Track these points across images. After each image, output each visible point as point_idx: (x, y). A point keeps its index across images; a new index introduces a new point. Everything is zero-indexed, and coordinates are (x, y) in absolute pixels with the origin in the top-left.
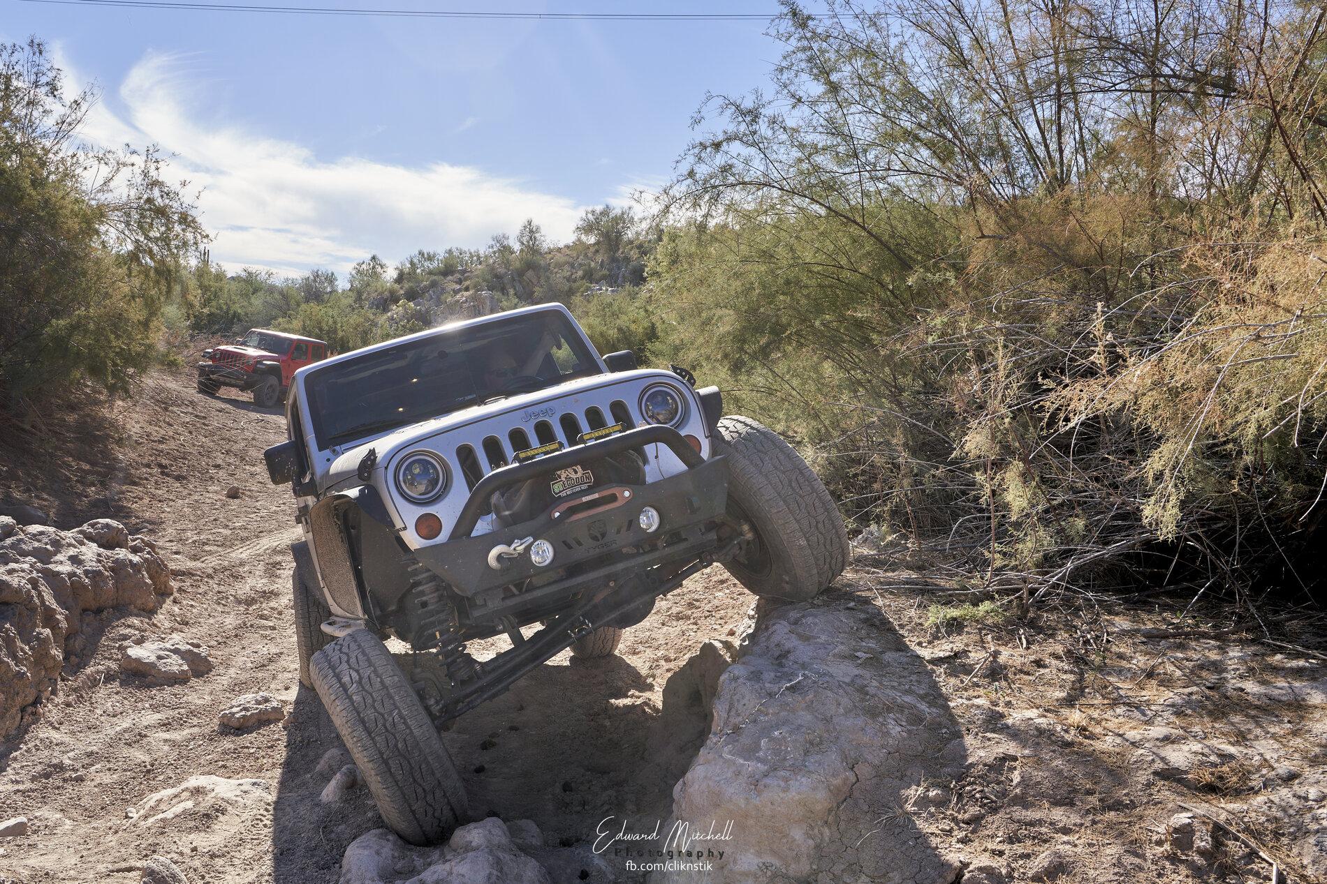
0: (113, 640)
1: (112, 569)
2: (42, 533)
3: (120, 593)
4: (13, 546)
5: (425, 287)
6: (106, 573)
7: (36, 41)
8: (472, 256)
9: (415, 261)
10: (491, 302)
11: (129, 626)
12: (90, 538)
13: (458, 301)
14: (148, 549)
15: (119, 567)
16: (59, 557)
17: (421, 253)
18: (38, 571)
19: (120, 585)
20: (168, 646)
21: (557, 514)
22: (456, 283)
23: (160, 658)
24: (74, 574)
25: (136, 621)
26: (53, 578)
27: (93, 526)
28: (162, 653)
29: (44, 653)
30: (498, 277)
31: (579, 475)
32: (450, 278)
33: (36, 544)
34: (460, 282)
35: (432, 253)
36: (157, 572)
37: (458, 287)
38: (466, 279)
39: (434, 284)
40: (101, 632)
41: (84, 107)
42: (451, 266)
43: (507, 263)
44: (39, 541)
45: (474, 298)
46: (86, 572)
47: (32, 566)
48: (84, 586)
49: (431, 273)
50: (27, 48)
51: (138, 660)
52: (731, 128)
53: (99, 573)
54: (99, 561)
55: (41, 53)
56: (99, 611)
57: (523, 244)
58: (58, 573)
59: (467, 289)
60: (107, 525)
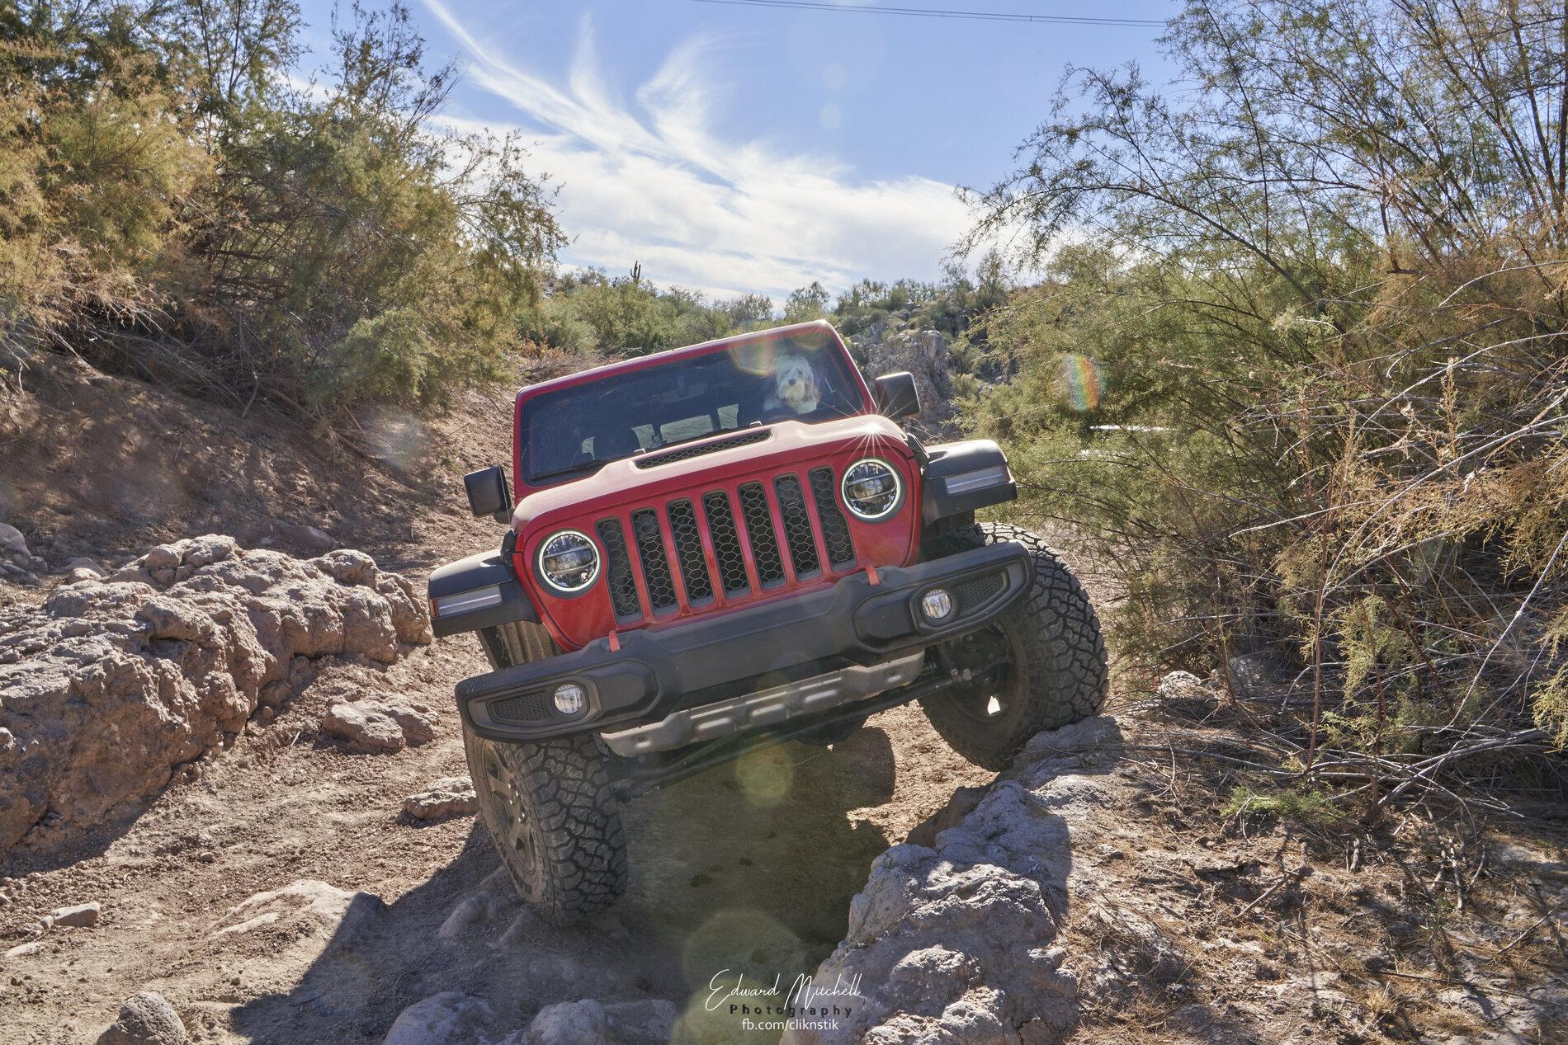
0: (325, 693)
1: (343, 610)
2: (261, 560)
3: (348, 639)
4: (221, 572)
5: (866, 321)
6: (333, 614)
7: (401, 6)
8: (925, 290)
9: (860, 291)
10: (937, 343)
11: (349, 678)
12: (327, 570)
13: (900, 339)
14: (400, 590)
15: (351, 610)
16: (276, 590)
17: (867, 283)
18: (243, 604)
19: (349, 630)
20: (384, 707)
22: (902, 318)
23: (370, 720)
24: (290, 612)
25: (360, 673)
26: (258, 614)
27: (335, 557)
28: (374, 715)
29: (217, 701)
30: (951, 316)
32: (896, 312)
33: (251, 572)
34: (906, 318)
35: (879, 283)
36: (407, 617)
37: (903, 323)
38: (914, 315)
39: (876, 319)
40: (310, 680)
41: (446, 84)
42: (899, 299)
43: (962, 301)
44: (255, 568)
45: (919, 337)
46: (306, 610)
47: (236, 597)
48: (300, 628)
49: (874, 305)
50: (389, 14)
51: (341, 721)
53: (323, 613)
54: (327, 599)
55: (405, 18)
56: (317, 657)
57: (982, 279)
58: (268, 609)
59: (912, 327)
60: (352, 559)
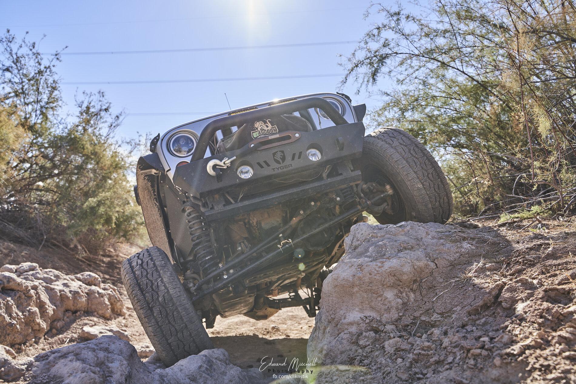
0: (80, 325)
1: (87, 293)
2: (50, 271)
3: (90, 305)
4: (32, 275)
6: (82, 294)
7: (102, 91)
11: (90, 320)
12: (79, 280)
14: (111, 290)
15: (90, 294)
16: (57, 283)
18: (43, 286)
19: (90, 302)
20: (107, 328)
21: (252, 145)
23: (101, 333)
24: (63, 291)
25: (95, 319)
26: (50, 291)
27: (82, 275)
28: (103, 331)
29: (32, 319)
31: (269, 128)
33: (46, 276)
36: (115, 301)
40: (74, 321)
41: (121, 118)
44: (48, 274)
46: (70, 292)
47: (40, 284)
48: (68, 298)
50: (97, 94)
51: (88, 333)
52: (386, 22)
53: (77, 293)
54: (80, 288)
55: (103, 96)
56: (75, 312)
58: (54, 289)
60: (90, 275)
